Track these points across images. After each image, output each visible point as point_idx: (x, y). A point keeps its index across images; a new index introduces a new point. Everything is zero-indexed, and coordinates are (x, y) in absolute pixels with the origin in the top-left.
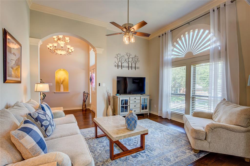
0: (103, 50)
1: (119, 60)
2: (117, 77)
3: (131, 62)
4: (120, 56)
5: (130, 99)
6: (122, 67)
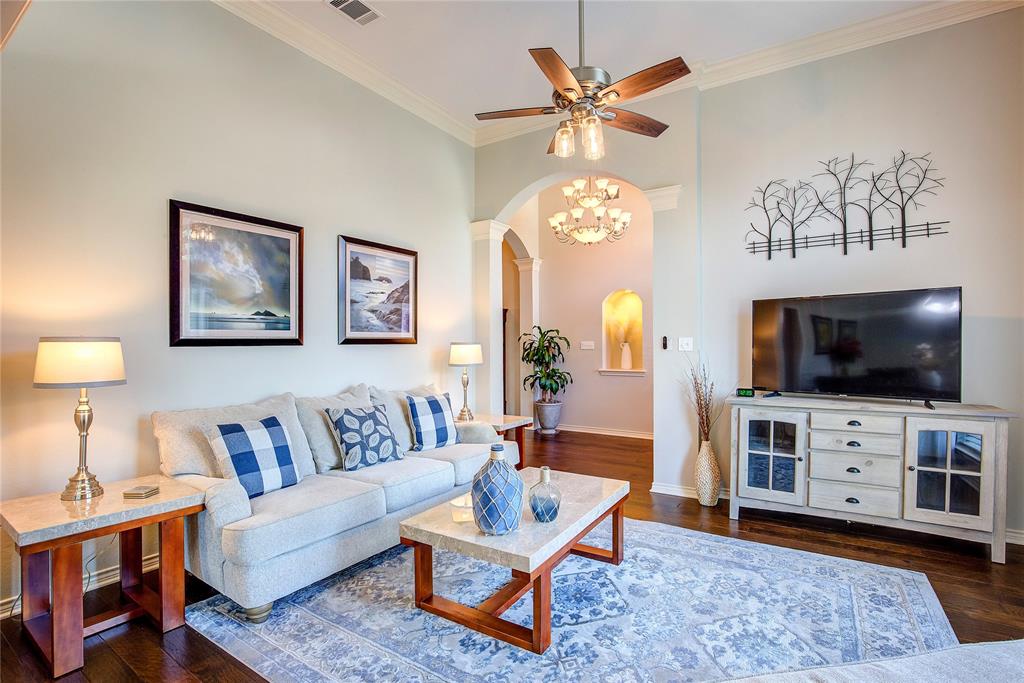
0: (676, 190)
1: (773, 214)
2: (754, 301)
3: (865, 204)
4: (782, 194)
5: (809, 422)
6: (794, 249)
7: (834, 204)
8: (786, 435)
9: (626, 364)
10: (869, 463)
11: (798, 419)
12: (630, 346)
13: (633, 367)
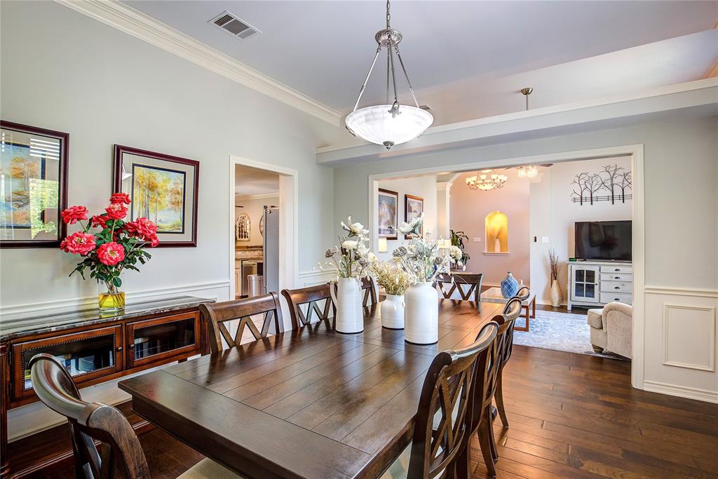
3: (621, 184)
4: (587, 178)
5: (600, 270)
6: (592, 201)
7: (608, 184)
8: (591, 275)
9: (498, 250)
10: (623, 285)
11: (596, 269)
12: (500, 240)
13: (501, 251)
